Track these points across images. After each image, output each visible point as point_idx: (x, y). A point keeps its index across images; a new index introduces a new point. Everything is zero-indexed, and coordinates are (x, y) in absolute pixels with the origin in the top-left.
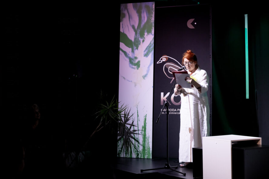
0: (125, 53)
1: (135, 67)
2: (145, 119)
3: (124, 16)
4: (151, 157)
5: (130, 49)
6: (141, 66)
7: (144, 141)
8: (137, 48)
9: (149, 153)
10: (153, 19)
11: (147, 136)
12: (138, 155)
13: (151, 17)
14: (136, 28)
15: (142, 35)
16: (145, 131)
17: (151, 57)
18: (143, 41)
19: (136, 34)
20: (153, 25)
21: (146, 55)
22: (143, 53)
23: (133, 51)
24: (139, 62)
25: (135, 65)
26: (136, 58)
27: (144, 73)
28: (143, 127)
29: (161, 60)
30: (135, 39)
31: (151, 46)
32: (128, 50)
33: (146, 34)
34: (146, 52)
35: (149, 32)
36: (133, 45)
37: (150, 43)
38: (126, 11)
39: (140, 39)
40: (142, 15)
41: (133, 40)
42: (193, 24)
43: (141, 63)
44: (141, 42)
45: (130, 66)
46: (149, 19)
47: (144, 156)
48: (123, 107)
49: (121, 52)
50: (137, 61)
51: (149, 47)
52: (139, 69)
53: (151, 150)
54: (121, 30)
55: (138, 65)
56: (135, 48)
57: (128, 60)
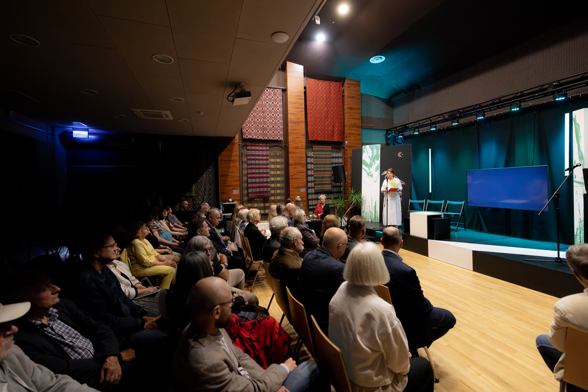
0: (365, 170)
1: (370, 177)
2: (376, 203)
3: (364, 151)
4: (379, 222)
5: (368, 168)
6: (373, 176)
7: (375, 213)
8: (371, 168)
9: (378, 219)
10: (380, 153)
11: (377, 211)
12: (372, 220)
13: (379, 152)
14: (371, 157)
15: (374, 161)
16: (375, 208)
17: (379, 172)
18: (374, 164)
19: (371, 161)
20: (380, 156)
21: (376, 171)
22: (374, 170)
23: (369, 169)
24: (372, 174)
25: (370, 176)
26: (371, 172)
27: (375, 180)
28: (374, 207)
29: (384, 173)
30: (370, 163)
31: (378, 167)
32: (367, 168)
33: (376, 160)
34: (376, 169)
35: (377, 159)
36: (369, 166)
37: (378, 165)
38: (365, 149)
39: (373, 163)
40: (374, 151)
41: (369, 164)
42: (401, 155)
43: (373, 175)
44: (373, 164)
45: (368, 177)
46: (377, 153)
47: (375, 221)
48: (363, 196)
49: (363, 169)
50: (371, 174)
51: (377, 167)
52: (372, 177)
53: (379, 218)
54: (363, 159)
55: (372, 176)
56: (370, 167)
57: (366, 173)
